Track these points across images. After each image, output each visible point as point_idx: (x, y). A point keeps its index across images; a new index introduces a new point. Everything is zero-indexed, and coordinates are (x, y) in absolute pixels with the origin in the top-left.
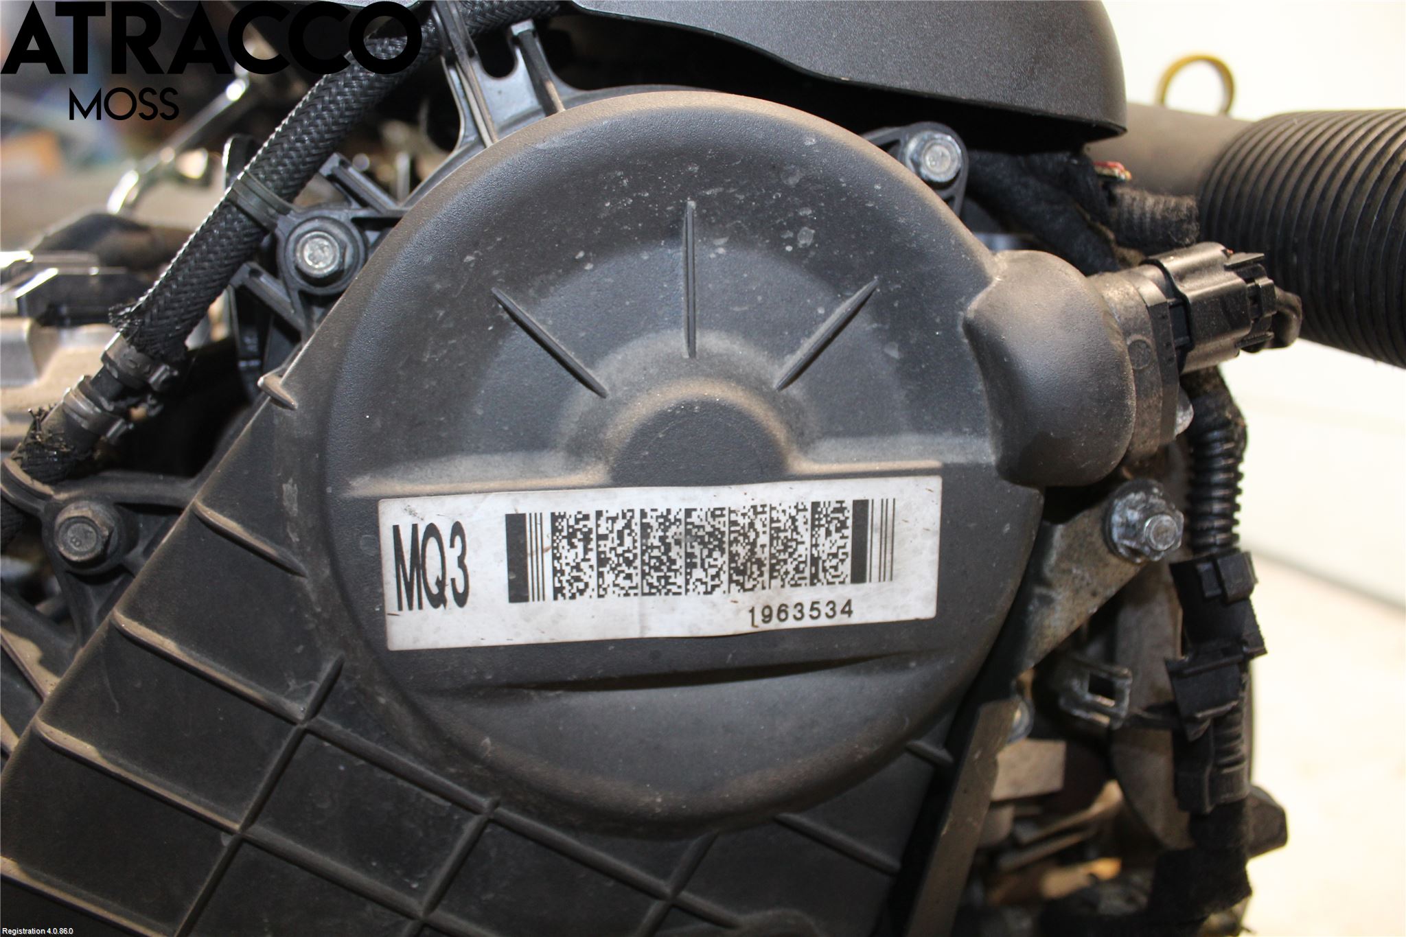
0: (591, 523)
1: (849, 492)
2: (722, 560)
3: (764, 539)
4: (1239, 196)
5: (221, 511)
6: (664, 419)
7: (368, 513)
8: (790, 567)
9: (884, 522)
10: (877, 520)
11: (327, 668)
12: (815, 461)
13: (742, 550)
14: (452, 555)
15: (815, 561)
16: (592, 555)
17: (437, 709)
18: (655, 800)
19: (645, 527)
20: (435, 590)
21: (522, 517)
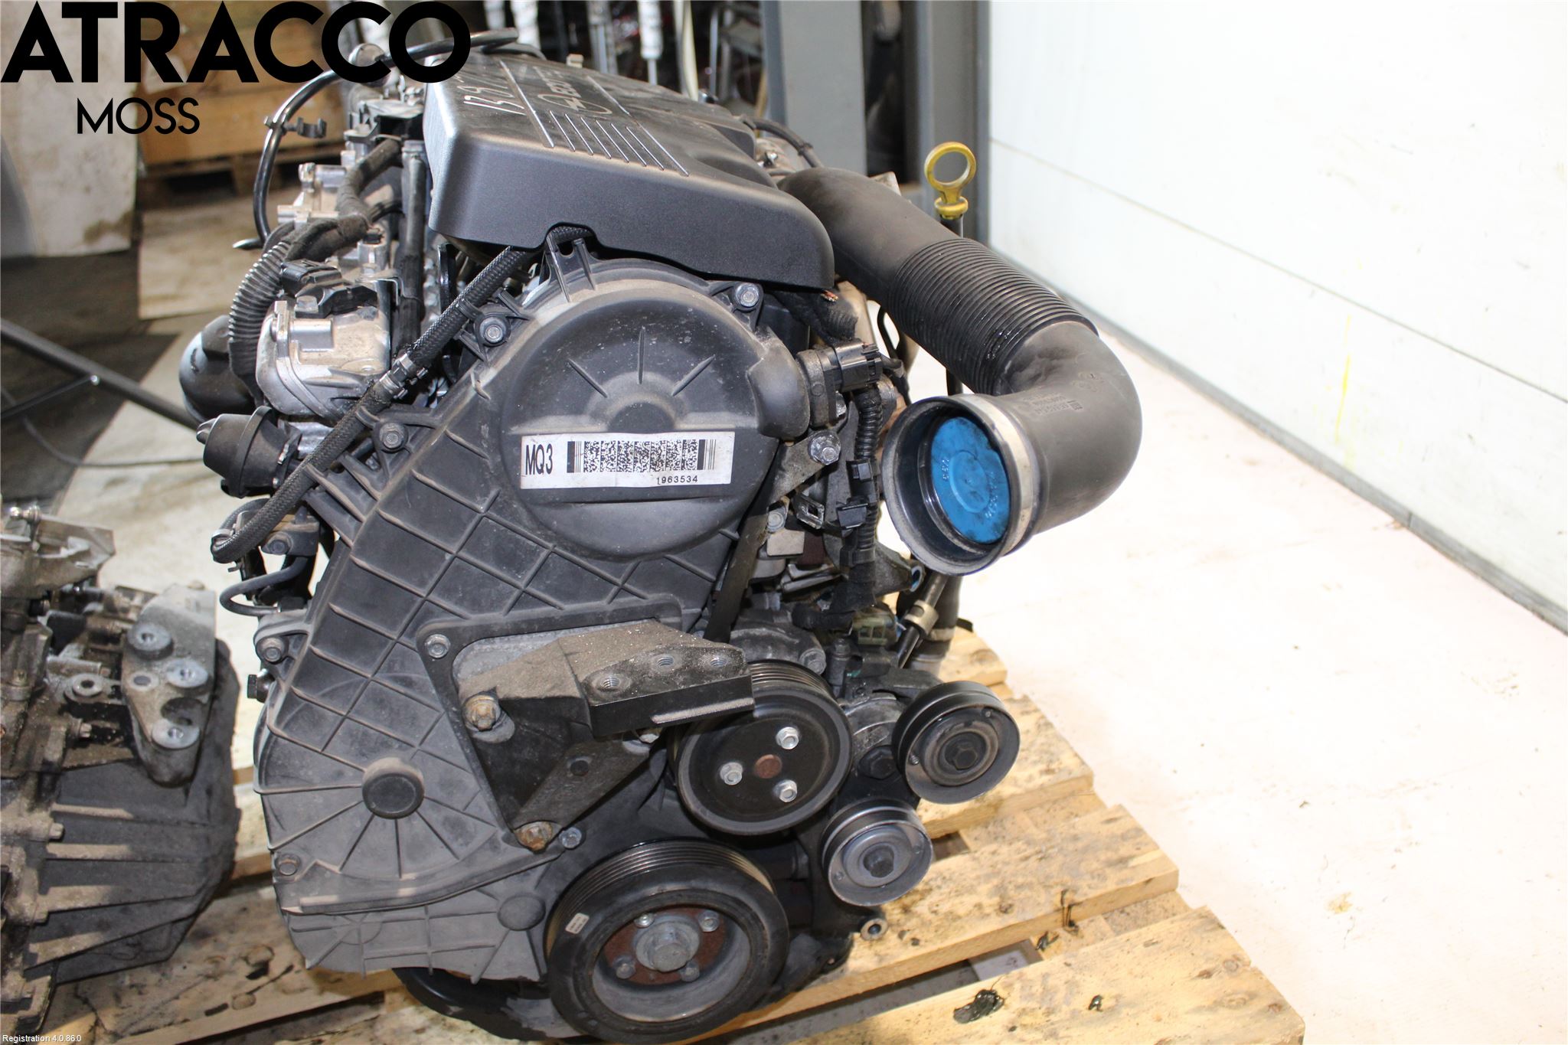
0: (599, 445)
1: (698, 437)
2: (648, 460)
3: (664, 453)
4: (908, 278)
5: (456, 434)
6: (628, 409)
7: (517, 441)
8: (674, 463)
9: (711, 448)
10: (708, 447)
11: (493, 493)
12: (686, 423)
13: (655, 457)
14: (547, 455)
15: (683, 461)
16: (599, 457)
17: (538, 510)
18: (618, 547)
19: (619, 447)
20: (540, 468)
21: (574, 443)
